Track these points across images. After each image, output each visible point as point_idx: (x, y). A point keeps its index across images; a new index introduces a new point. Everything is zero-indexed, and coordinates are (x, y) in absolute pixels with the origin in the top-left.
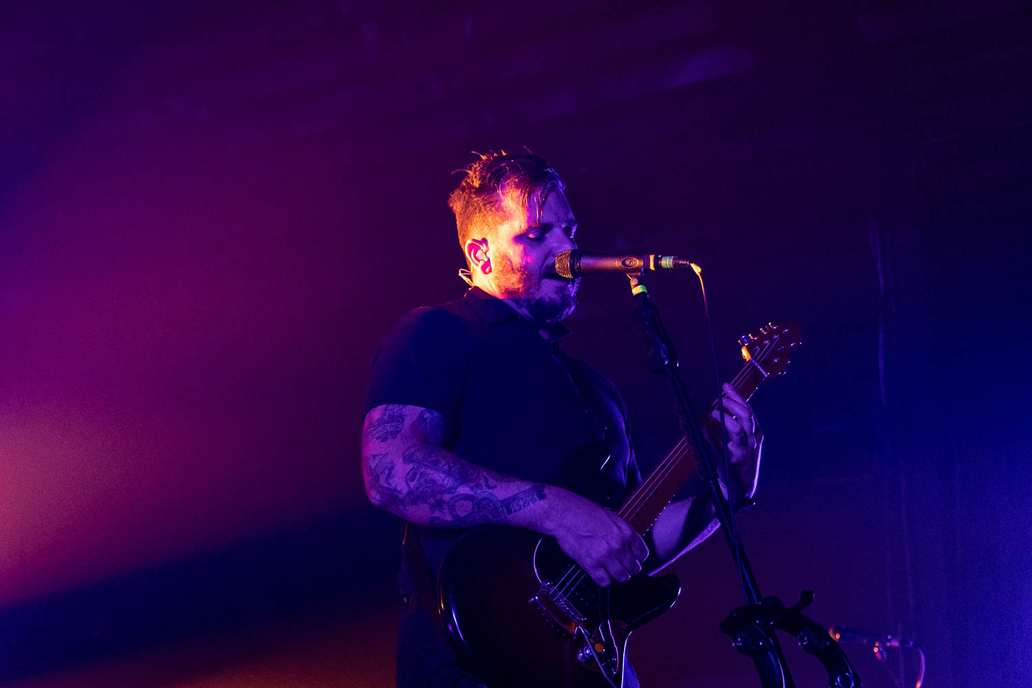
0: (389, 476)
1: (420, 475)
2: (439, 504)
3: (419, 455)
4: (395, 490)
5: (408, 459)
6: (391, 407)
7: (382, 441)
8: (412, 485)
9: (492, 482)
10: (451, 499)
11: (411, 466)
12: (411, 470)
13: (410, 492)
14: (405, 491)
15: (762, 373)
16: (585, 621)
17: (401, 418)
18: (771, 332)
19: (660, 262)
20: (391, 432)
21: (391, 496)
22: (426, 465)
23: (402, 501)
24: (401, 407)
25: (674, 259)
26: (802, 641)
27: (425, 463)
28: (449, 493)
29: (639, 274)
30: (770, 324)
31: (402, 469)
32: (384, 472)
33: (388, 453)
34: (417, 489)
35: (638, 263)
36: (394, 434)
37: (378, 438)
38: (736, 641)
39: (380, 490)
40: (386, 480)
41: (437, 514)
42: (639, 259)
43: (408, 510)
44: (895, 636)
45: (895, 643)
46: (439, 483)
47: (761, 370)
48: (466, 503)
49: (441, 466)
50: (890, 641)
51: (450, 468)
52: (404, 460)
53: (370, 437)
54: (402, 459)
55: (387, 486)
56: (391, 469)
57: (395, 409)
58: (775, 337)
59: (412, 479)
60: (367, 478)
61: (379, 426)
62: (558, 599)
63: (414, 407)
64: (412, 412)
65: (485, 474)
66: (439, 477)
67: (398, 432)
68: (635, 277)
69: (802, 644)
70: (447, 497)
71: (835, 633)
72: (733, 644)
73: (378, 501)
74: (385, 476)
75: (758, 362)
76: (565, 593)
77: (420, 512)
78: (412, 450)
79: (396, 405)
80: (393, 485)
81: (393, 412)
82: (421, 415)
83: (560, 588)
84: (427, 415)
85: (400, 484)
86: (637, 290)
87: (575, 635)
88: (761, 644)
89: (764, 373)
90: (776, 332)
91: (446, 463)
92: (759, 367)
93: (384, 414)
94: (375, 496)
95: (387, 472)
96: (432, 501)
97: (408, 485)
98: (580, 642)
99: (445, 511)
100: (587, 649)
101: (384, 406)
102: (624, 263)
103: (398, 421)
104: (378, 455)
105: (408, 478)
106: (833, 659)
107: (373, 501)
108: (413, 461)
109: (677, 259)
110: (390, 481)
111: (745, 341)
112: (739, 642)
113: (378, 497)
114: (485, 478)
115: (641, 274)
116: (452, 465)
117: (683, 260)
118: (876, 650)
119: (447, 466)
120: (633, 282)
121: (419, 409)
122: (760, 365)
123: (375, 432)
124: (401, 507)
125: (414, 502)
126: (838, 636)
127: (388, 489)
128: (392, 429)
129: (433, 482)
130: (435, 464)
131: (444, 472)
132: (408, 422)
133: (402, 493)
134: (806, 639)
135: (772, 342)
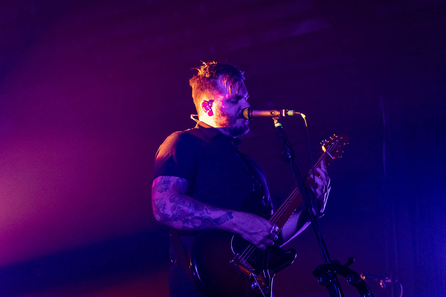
0: (164, 208)
1: (177, 208)
2: (187, 221)
3: (177, 199)
4: (167, 214)
5: (171, 201)
6: (164, 177)
7: (160, 193)
8: (174, 212)
9: (209, 211)
10: (192, 218)
11: (173, 204)
12: (173, 206)
13: (173, 216)
14: (171, 215)
15: (331, 157)
16: (254, 271)
17: (169, 182)
18: (335, 139)
19: (287, 113)
20: (164, 188)
21: (165, 217)
22: (179, 204)
23: (170, 219)
24: (169, 177)
25: (293, 111)
26: (349, 280)
27: (179, 203)
28: (191, 216)
29: (278, 118)
30: (334, 135)
31: (169, 205)
32: (161, 207)
33: (163, 198)
34: (176, 214)
35: (277, 113)
36: (166, 189)
37: (159, 191)
38: (319, 280)
39: (160, 215)
40: (163, 210)
41: (186, 225)
42: (278, 111)
43: (172, 223)
44: (389, 278)
45: (389, 281)
46: (186, 212)
47: (331, 156)
48: (199, 221)
49: (186, 204)
50: (387, 280)
51: (190, 204)
52: (170, 201)
53: (155, 191)
54: (169, 201)
55: (163, 213)
56: (165, 205)
57: (166, 178)
58: (337, 141)
59: (174, 209)
60: (154, 209)
61: (159, 186)
62: (242, 261)
63: (174, 177)
64: (174, 179)
65: (206, 207)
66: (185, 208)
67: (167, 188)
68: (277, 119)
69: (349, 281)
70: (190, 218)
71: (363, 276)
72: (318, 281)
73: (159, 219)
74: (162, 208)
75: (329, 152)
76: (245, 258)
77: (178, 224)
78: (173, 197)
79: (167, 176)
80: (166, 212)
81: (166, 179)
82: (178, 181)
83: (243, 256)
84: (180, 181)
85: (168, 212)
86: (277, 125)
87: (250, 277)
88: (330, 281)
89: (332, 157)
90: (337, 139)
91: (188, 202)
92: (330, 155)
93: (161, 180)
94: (158, 217)
95: (163, 206)
96: (183, 219)
97: (172, 213)
98: (252, 280)
99: (189, 224)
100: (255, 283)
101: (161, 177)
102: (271, 113)
103: (167, 184)
104: (159, 199)
105: (172, 209)
106: (362, 287)
107: (157, 219)
108: (174, 201)
109: (295, 111)
110: (165, 210)
111: (324, 143)
112: (321, 280)
113: (159, 218)
114: (206, 209)
115: (279, 118)
116: (191, 203)
117: (297, 112)
118: (381, 284)
119: (189, 204)
120: (275, 121)
121: (177, 178)
122: (330, 154)
123: (157, 189)
124: (170, 222)
125: (176, 220)
126: (364, 278)
127: (164, 214)
128: (165, 187)
129: (183, 211)
130: (184, 202)
131: (187, 207)
132: (172, 183)
133: (170, 216)
134: (350, 279)
135: (335, 143)
